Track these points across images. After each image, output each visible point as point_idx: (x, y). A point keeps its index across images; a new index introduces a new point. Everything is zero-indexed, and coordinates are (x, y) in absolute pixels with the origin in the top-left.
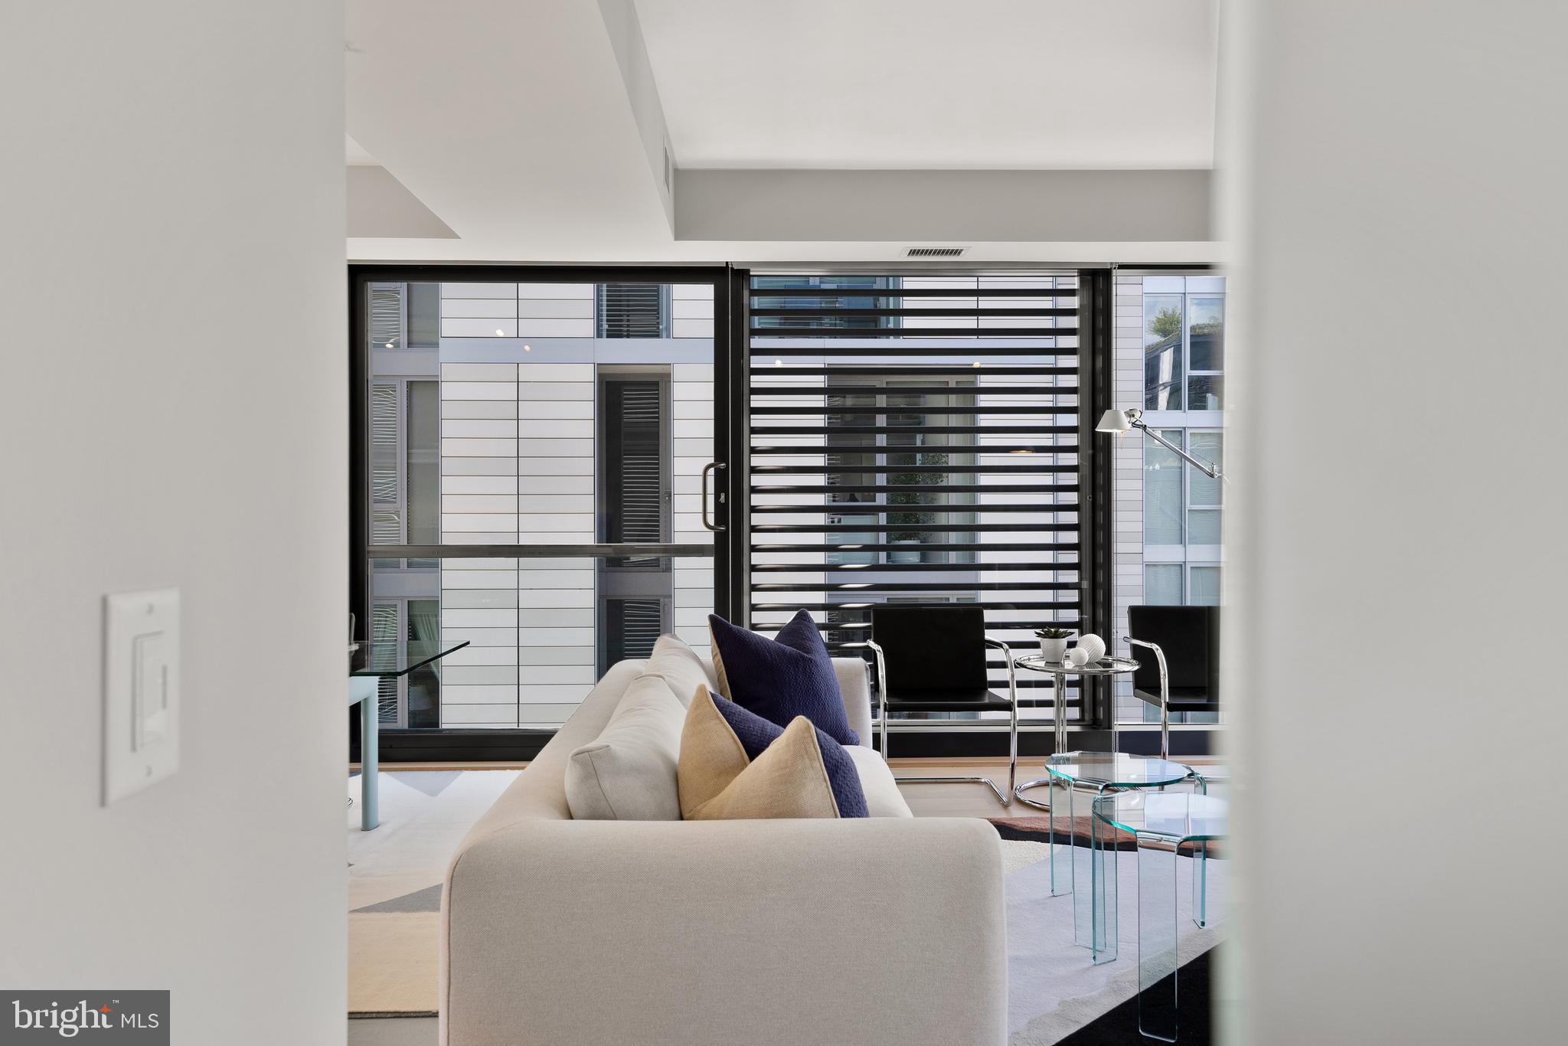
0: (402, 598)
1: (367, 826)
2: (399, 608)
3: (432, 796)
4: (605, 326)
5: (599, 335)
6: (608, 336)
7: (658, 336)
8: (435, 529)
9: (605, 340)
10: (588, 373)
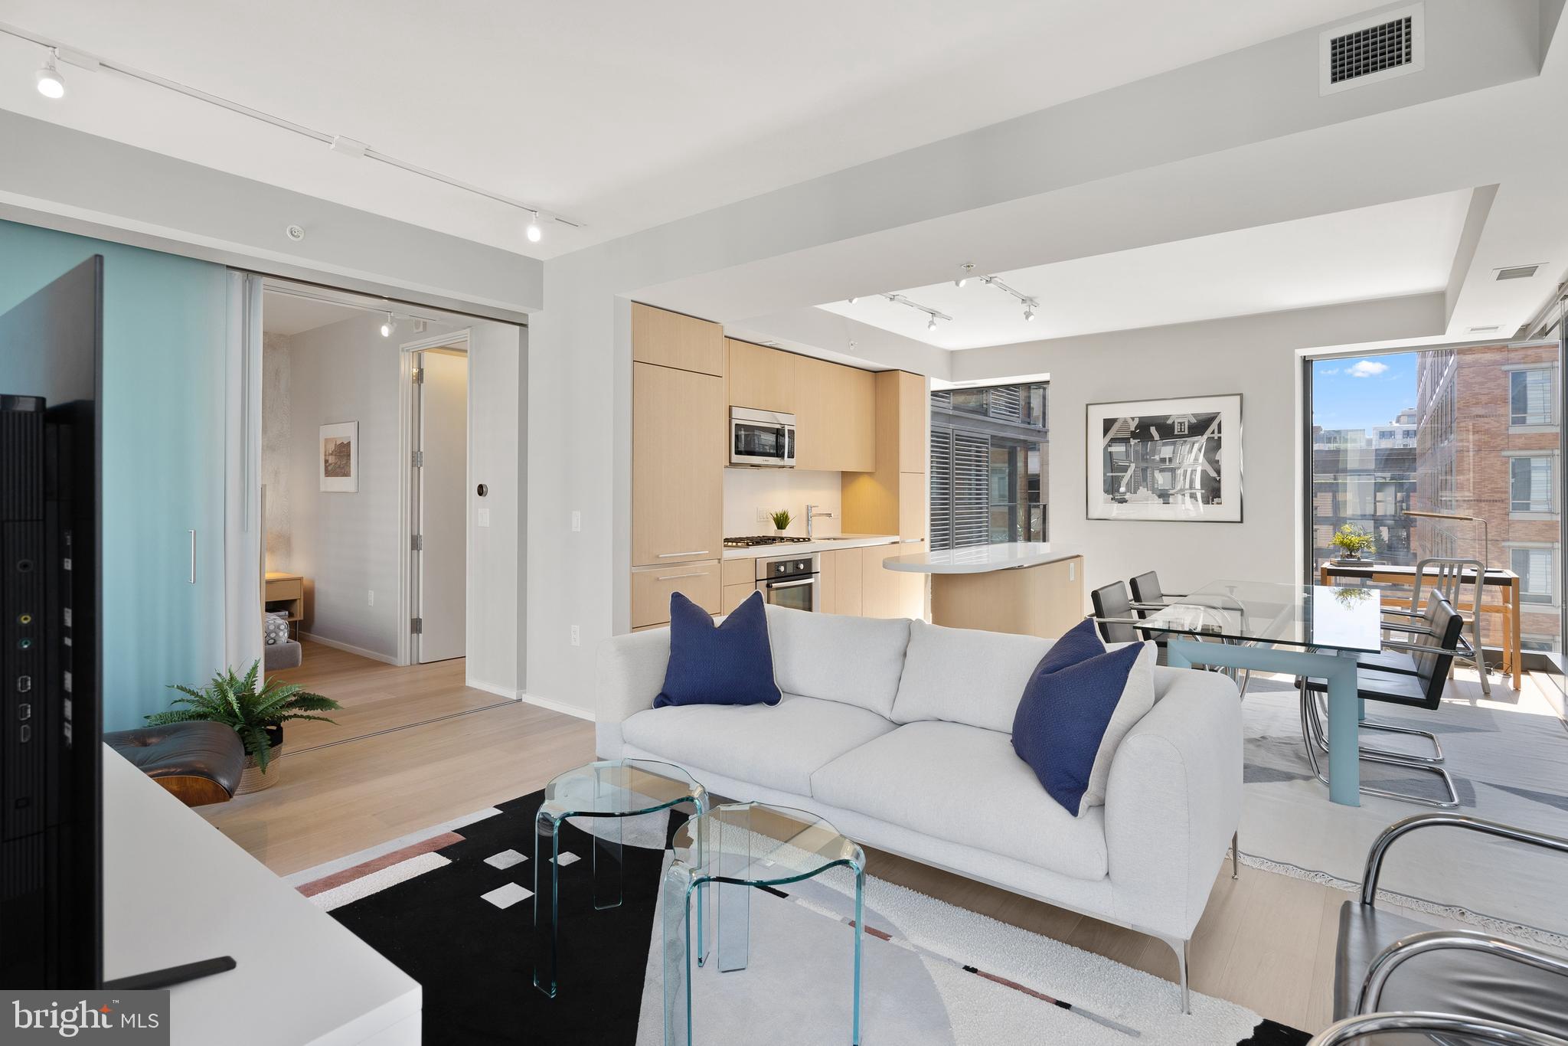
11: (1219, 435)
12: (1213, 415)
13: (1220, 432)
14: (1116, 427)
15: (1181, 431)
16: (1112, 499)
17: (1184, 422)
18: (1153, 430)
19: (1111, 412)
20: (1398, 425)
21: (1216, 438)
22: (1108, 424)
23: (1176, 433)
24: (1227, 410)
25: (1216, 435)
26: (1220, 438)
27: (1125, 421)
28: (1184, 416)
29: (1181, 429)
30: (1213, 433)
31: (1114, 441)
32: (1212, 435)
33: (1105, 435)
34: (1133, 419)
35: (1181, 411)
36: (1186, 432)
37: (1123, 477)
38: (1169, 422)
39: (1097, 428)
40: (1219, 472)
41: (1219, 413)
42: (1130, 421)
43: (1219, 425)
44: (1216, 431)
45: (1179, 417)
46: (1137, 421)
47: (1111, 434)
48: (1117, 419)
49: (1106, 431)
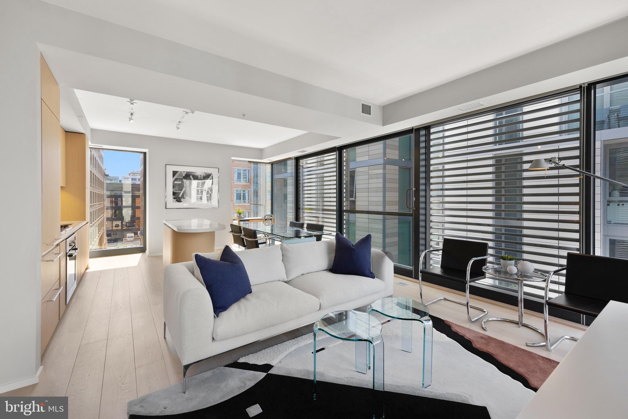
11: (213, 181)
12: (210, 174)
14: (177, 174)
16: (176, 201)
17: (201, 175)
18: (191, 176)
19: (176, 169)
20: (129, 176)
22: (175, 173)
23: (199, 178)
24: (214, 172)
27: (181, 172)
28: (201, 173)
31: (176, 180)
33: (173, 177)
34: (184, 172)
35: (199, 171)
36: (202, 178)
37: (180, 193)
38: (196, 174)
39: (170, 175)
41: (212, 173)
43: (212, 177)
45: (199, 173)
46: (185, 173)
47: (176, 177)
48: (178, 171)
49: (174, 176)
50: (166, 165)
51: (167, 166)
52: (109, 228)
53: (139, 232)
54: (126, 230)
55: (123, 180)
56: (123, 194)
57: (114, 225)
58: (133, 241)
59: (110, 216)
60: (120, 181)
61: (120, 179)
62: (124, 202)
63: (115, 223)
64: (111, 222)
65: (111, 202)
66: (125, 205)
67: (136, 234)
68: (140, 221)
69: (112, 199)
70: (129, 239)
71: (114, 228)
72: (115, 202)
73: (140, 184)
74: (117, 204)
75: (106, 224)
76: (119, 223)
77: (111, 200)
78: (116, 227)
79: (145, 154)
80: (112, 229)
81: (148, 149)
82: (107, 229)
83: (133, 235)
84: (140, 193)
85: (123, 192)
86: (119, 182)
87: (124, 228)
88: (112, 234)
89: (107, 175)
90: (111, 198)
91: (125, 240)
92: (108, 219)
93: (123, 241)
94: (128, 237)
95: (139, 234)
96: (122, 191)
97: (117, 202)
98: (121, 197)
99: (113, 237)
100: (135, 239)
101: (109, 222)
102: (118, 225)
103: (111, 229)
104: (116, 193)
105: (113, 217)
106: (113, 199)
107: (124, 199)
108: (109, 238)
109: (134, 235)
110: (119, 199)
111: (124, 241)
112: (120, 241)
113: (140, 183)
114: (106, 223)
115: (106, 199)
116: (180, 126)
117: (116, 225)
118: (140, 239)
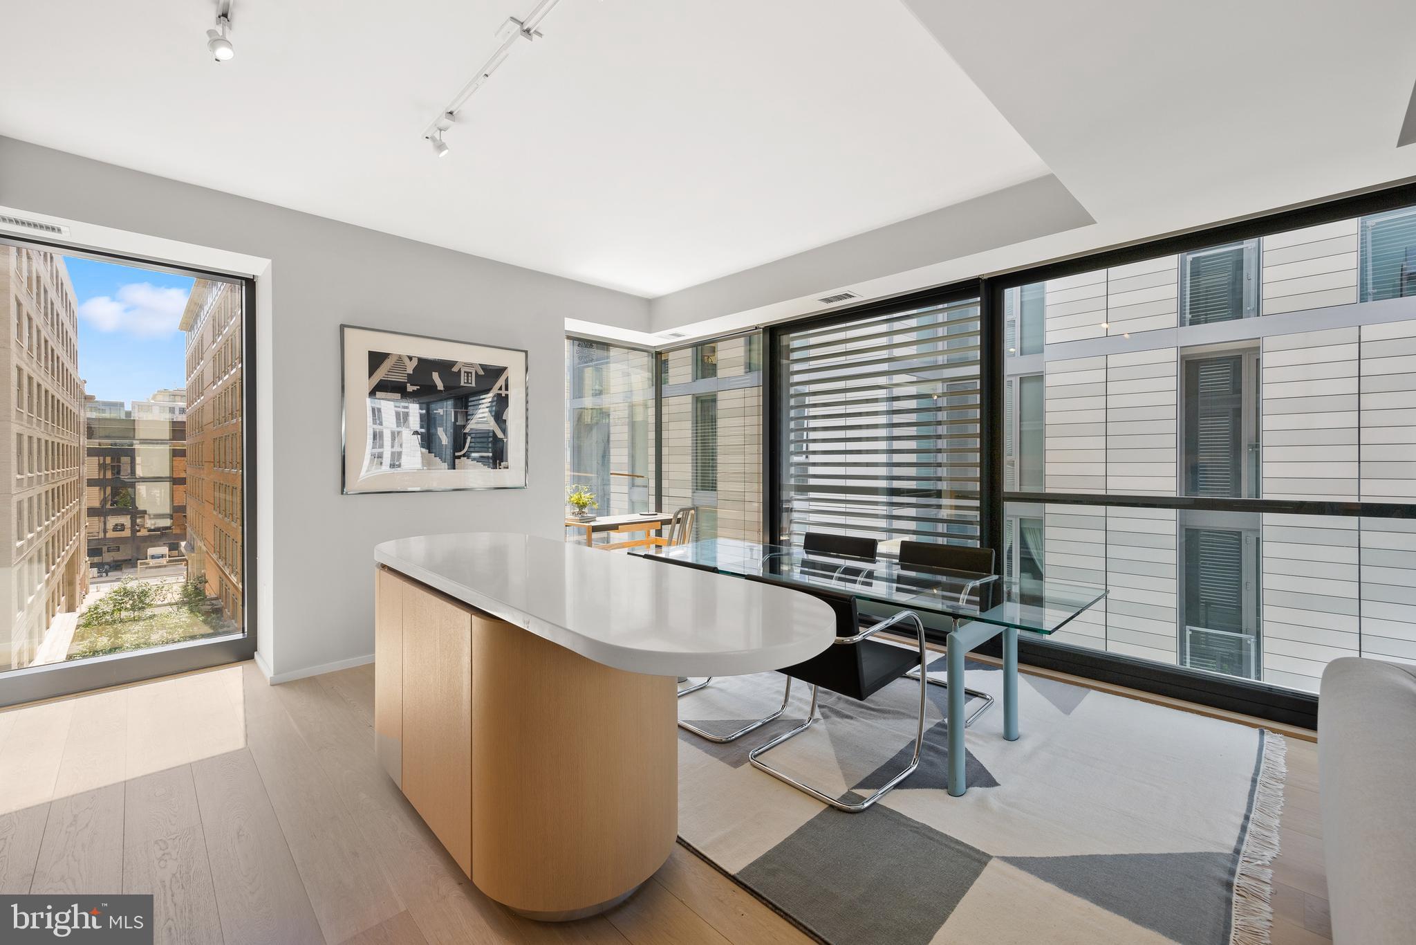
0: (1016, 516)
1: (1009, 735)
2: (1014, 523)
3: (1066, 713)
4: (1188, 316)
5: (1182, 324)
6: (1191, 324)
7: (1242, 318)
8: (1040, 475)
9: (1188, 328)
10: (1172, 355)
11: (506, 392)
12: (500, 369)
13: (507, 389)
14: (386, 365)
15: (468, 383)
17: (471, 373)
18: (435, 375)
19: (383, 343)
21: (503, 395)
22: (376, 359)
23: (462, 384)
24: (513, 364)
25: (503, 393)
26: (507, 395)
27: (400, 358)
28: (471, 365)
29: (468, 380)
30: (500, 389)
31: (382, 385)
32: (500, 392)
33: (371, 374)
34: (410, 358)
35: (468, 358)
36: (473, 385)
38: (455, 369)
39: (358, 366)
40: (504, 431)
41: (505, 369)
42: (407, 360)
43: (507, 380)
44: (503, 388)
45: (467, 365)
46: (416, 362)
47: (381, 374)
48: (389, 354)
49: (372, 369)
50: (342, 327)
51: (346, 330)
52: (96, 534)
53: (183, 544)
54: (145, 539)
55: (136, 410)
56: (136, 447)
57: (110, 525)
58: (165, 566)
59: (96, 504)
60: (128, 414)
61: (128, 408)
62: (140, 466)
63: (112, 521)
64: (102, 518)
65: (102, 467)
66: (141, 476)
67: (174, 547)
68: (185, 516)
69: (104, 460)
70: (152, 562)
71: (110, 534)
72: (113, 467)
73: (185, 422)
74: (119, 473)
75: (87, 524)
76: (126, 520)
77: (101, 462)
78: (115, 529)
79: (250, 284)
80: (105, 535)
81: (270, 260)
82: (88, 536)
83: (164, 550)
84: (184, 445)
85: (138, 442)
86: (123, 417)
87: (138, 534)
88: (105, 549)
89: (89, 399)
90: (101, 458)
91: (141, 564)
92: (92, 512)
93: (137, 567)
94: (153, 557)
95: (182, 549)
96: (134, 438)
97: (120, 466)
98: (131, 453)
99: (108, 557)
100: (170, 561)
101: (96, 519)
102: (123, 525)
103: (101, 535)
104: (115, 445)
105: (108, 506)
106: (108, 460)
107: (138, 460)
108: (96, 560)
109: (169, 550)
110: (125, 460)
111: (139, 566)
112: (127, 568)
113: (185, 420)
114: (85, 520)
115: (86, 459)
116: (445, 137)
117: (116, 525)
118: (187, 561)
